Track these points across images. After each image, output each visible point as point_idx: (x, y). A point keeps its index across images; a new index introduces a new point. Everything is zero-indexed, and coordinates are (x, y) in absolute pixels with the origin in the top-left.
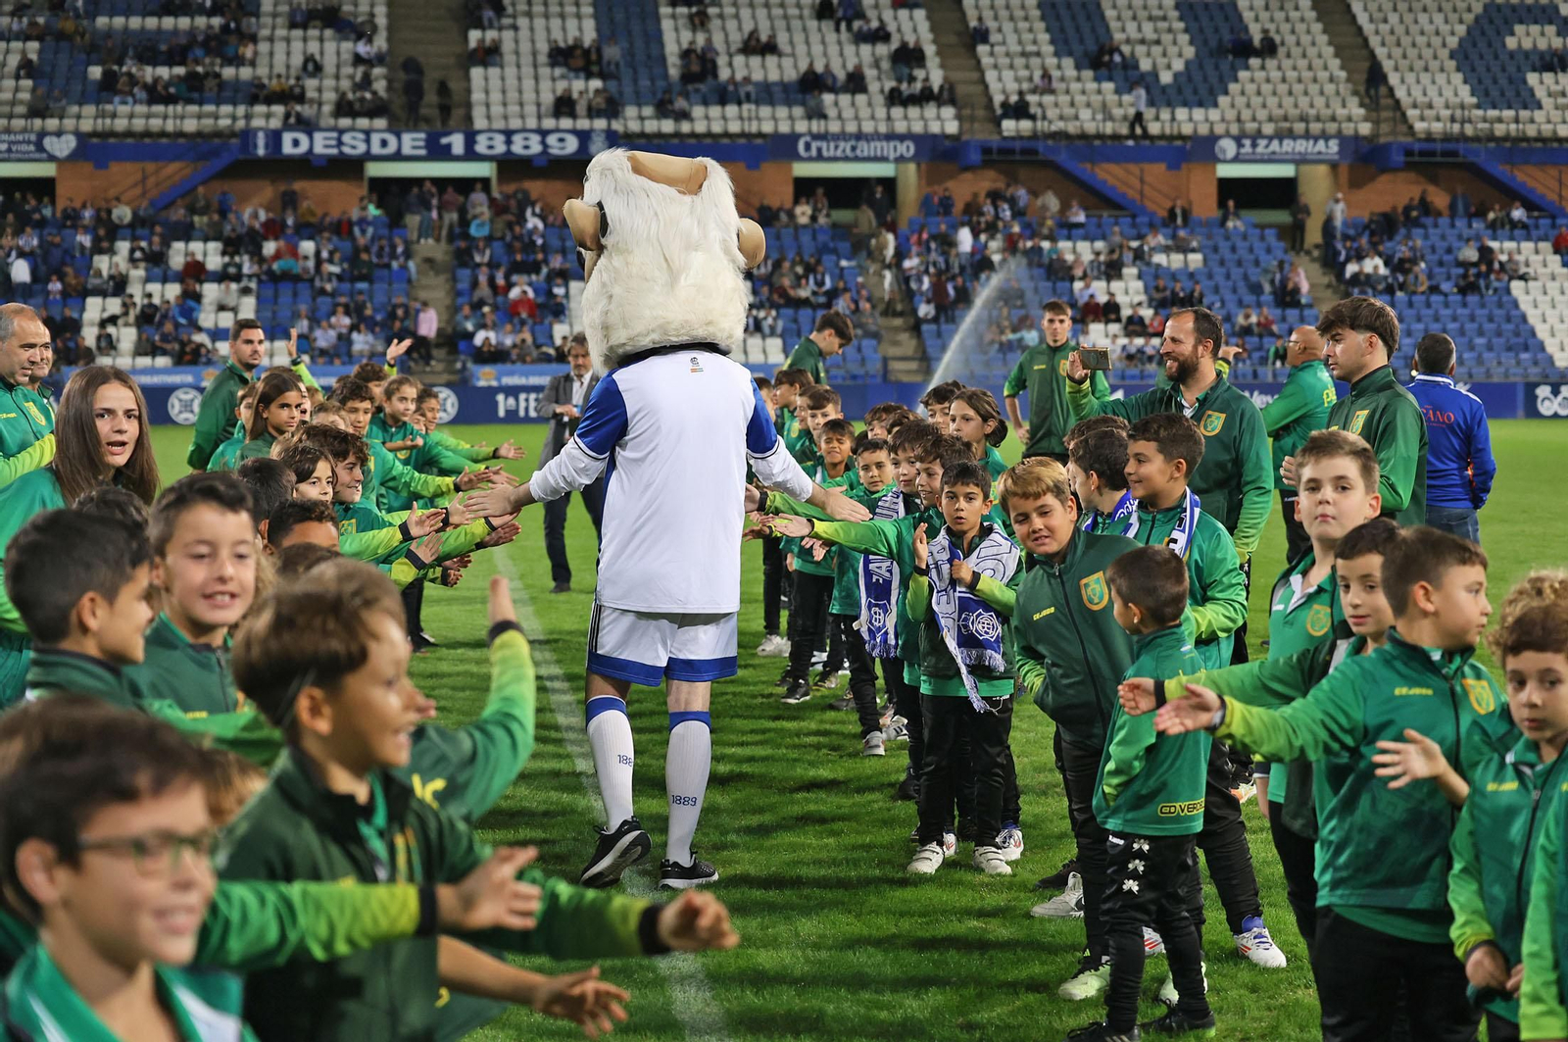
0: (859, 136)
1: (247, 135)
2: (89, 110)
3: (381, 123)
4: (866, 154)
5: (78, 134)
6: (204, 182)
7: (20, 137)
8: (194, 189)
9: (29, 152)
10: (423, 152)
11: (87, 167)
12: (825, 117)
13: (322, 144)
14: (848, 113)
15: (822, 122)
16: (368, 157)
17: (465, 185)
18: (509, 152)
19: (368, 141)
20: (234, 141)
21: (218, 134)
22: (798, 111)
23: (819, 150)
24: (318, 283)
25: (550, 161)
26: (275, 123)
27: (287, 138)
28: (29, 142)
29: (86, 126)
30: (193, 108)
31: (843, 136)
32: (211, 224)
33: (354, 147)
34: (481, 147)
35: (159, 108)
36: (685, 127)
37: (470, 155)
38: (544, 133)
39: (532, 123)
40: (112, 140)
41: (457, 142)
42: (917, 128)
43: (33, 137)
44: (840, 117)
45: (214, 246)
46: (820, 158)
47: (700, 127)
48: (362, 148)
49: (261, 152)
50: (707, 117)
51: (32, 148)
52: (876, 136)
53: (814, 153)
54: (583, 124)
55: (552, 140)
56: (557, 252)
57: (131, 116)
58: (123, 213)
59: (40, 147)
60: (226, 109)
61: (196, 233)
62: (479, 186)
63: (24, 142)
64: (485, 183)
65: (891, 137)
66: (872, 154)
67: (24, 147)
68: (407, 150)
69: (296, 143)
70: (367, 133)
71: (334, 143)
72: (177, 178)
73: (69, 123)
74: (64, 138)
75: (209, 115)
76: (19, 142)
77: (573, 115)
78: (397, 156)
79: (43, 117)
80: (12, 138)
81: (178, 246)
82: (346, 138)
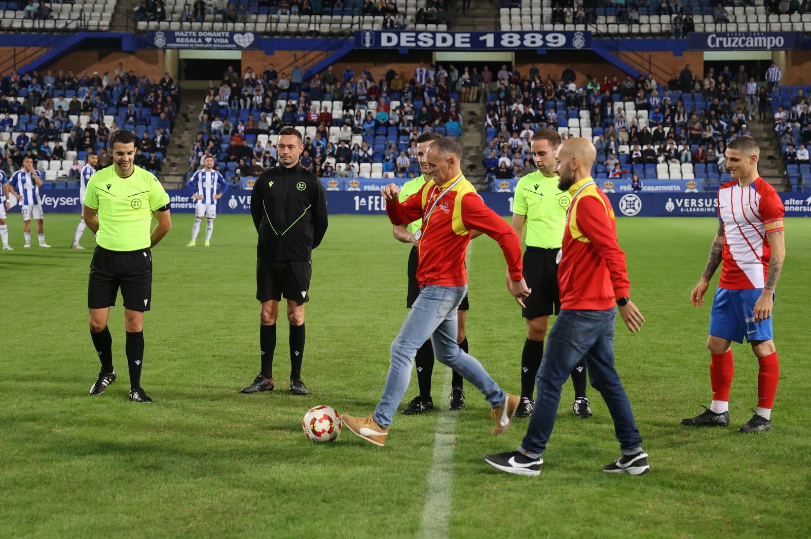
0: (748, 34)
1: (359, 34)
2: (263, 18)
3: (443, 27)
4: (752, 45)
5: (255, 33)
6: (332, 64)
7: (219, 34)
8: (327, 68)
9: (225, 44)
10: (468, 45)
11: (260, 54)
12: (727, 21)
13: (405, 40)
14: (741, 18)
15: (724, 25)
16: (434, 48)
17: (495, 67)
18: (522, 45)
19: (434, 38)
20: (351, 38)
21: (342, 34)
22: (709, 18)
23: (721, 43)
24: (401, 127)
25: (548, 51)
26: (377, 27)
27: (384, 36)
28: (225, 38)
29: (261, 28)
30: (326, 18)
31: (737, 34)
32: (336, 90)
33: (425, 42)
34: (505, 43)
35: (306, 18)
36: (635, 29)
37: (498, 47)
38: (544, 33)
39: (537, 27)
40: (276, 37)
41: (490, 40)
42: (787, 28)
43: (227, 35)
44: (735, 22)
45: (338, 104)
46: (721, 48)
47: (645, 29)
48: (430, 43)
49: (368, 45)
50: (649, 23)
51: (226, 41)
52: (759, 34)
53: (718, 45)
54: (570, 27)
55: (549, 38)
56: (552, 108)
57: (289, 22)
58: (283, 83)
59: (231, 41)
60: (347, 18)
61: (328, 96)
62: (504, 67)
63: (222, 37)
64: (508, 64)
65: (768, 34)
66: (756, 45)
67: (222, 41)
68: (458, 44)
69: (389, 39)
70: (434, 33)
71: (413, 39)
72: (316, 61)
73: (250, 26)
74: (246, 35)
75: (336, 22)
76: (219, 37)
77: (564, 23)
78: (452, 48)
79: (234, 21)
80: (214, 34)
81: (316, 103)
82: (421, 36)
